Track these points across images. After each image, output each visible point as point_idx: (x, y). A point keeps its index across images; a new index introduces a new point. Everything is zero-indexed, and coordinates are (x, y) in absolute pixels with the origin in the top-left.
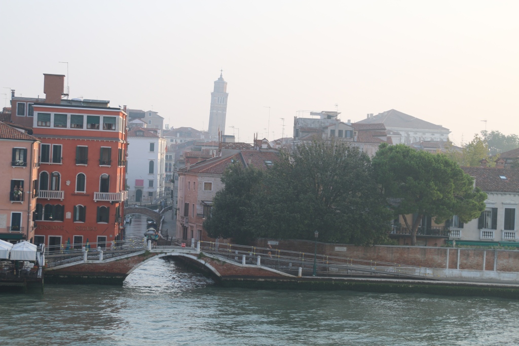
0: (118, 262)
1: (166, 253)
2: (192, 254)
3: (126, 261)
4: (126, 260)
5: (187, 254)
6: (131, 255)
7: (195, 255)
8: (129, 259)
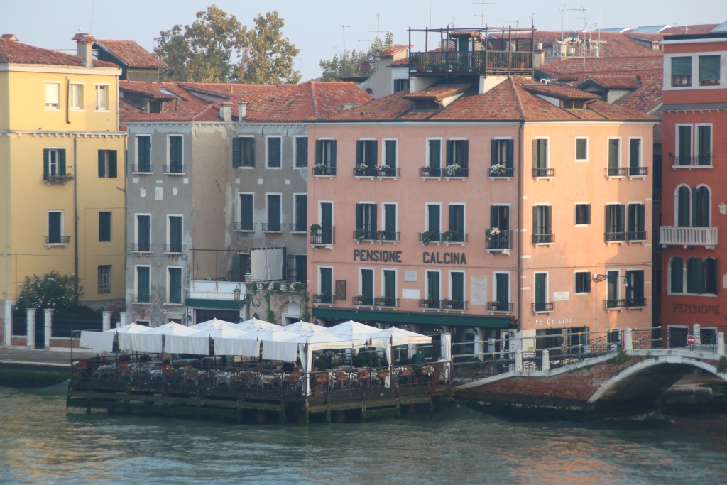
0: (572, 375)
1: (656, 358)
2: (706, 361)
3: (586, 373)
4: (585, 371)
5: (698, 360)
6: (593, 361)
7: (712, 362)
8: (593, 369)
